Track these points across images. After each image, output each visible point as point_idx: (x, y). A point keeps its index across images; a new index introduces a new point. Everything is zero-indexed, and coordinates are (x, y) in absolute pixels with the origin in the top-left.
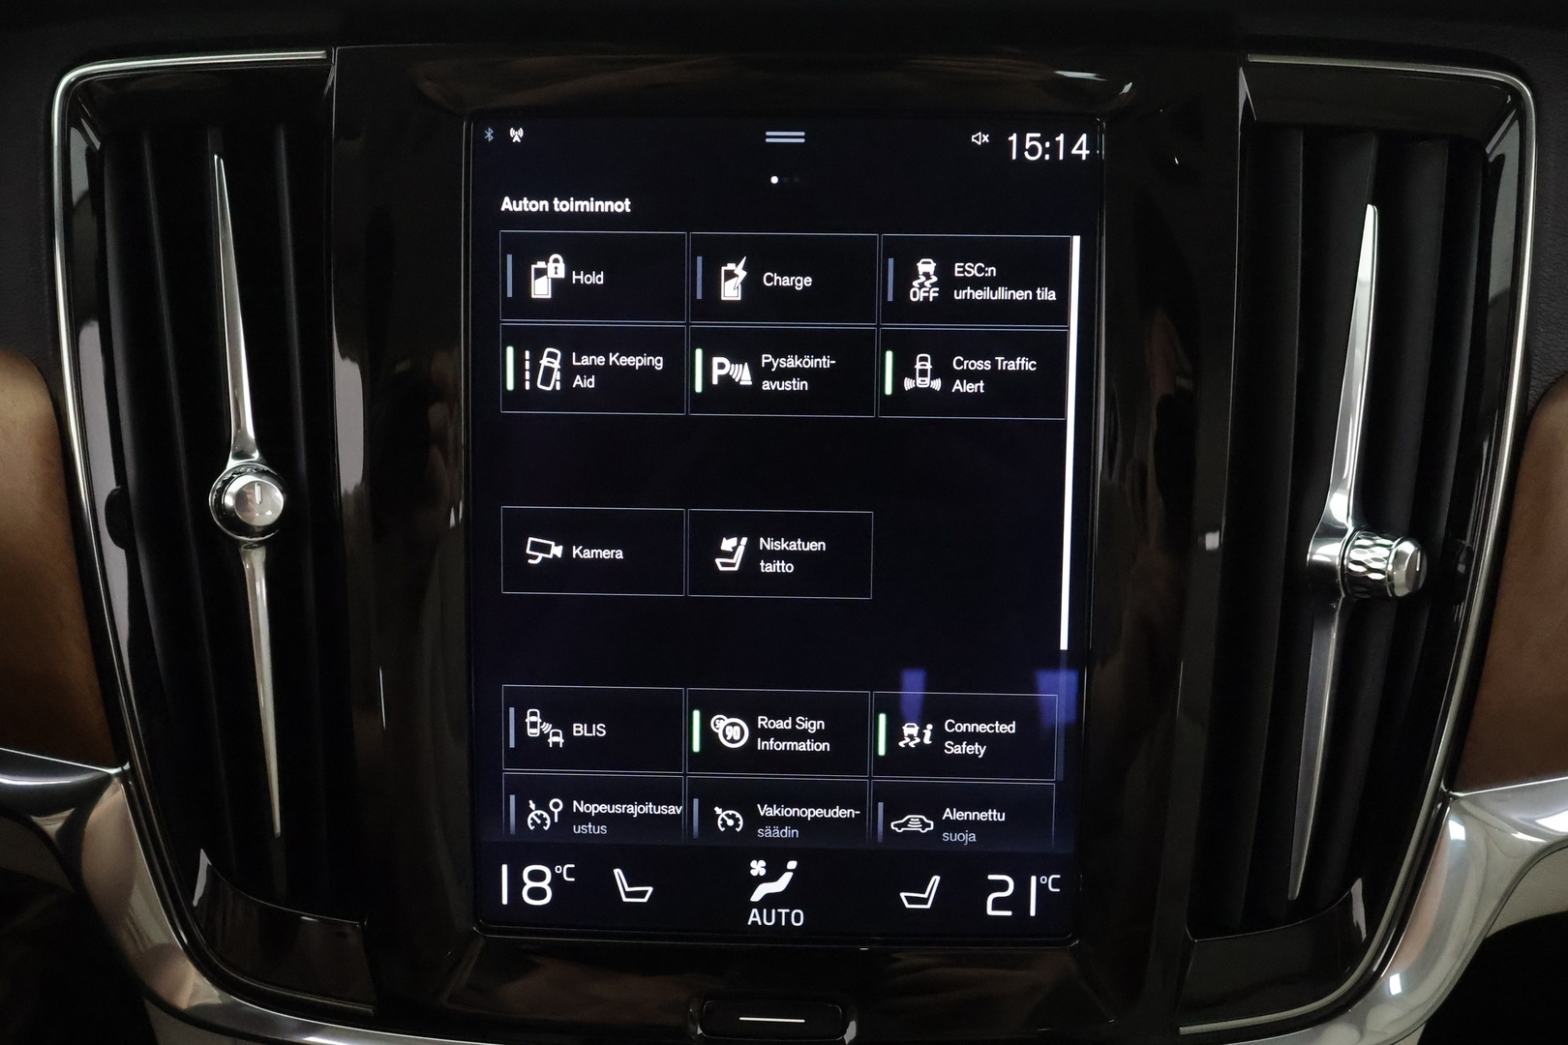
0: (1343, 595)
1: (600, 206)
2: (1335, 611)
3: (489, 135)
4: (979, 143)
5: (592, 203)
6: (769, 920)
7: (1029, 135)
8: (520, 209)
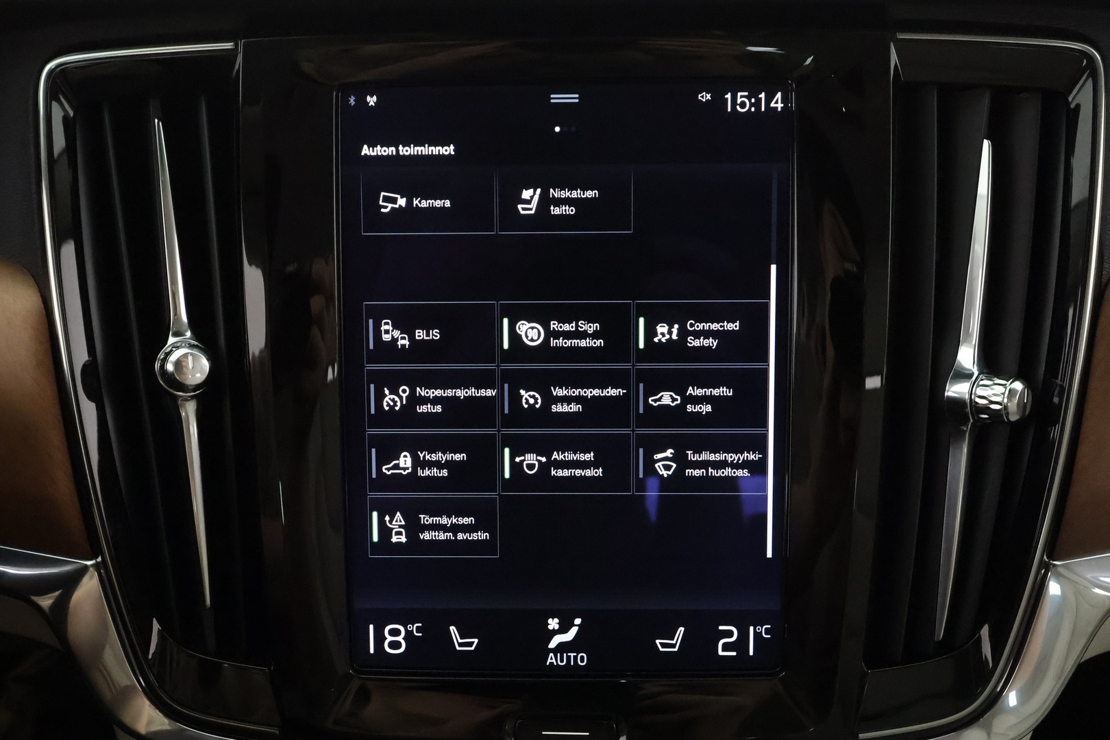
0: (972, 421)
1: (432, 151)
2: (965, 432)
3: (352, 101)
4: (704, 100)
5: (427, 148)
6: (562, 661)
7: (739, 94)
8: (375, 154)
